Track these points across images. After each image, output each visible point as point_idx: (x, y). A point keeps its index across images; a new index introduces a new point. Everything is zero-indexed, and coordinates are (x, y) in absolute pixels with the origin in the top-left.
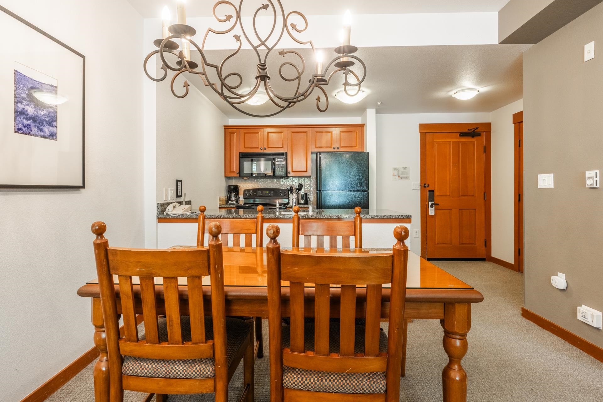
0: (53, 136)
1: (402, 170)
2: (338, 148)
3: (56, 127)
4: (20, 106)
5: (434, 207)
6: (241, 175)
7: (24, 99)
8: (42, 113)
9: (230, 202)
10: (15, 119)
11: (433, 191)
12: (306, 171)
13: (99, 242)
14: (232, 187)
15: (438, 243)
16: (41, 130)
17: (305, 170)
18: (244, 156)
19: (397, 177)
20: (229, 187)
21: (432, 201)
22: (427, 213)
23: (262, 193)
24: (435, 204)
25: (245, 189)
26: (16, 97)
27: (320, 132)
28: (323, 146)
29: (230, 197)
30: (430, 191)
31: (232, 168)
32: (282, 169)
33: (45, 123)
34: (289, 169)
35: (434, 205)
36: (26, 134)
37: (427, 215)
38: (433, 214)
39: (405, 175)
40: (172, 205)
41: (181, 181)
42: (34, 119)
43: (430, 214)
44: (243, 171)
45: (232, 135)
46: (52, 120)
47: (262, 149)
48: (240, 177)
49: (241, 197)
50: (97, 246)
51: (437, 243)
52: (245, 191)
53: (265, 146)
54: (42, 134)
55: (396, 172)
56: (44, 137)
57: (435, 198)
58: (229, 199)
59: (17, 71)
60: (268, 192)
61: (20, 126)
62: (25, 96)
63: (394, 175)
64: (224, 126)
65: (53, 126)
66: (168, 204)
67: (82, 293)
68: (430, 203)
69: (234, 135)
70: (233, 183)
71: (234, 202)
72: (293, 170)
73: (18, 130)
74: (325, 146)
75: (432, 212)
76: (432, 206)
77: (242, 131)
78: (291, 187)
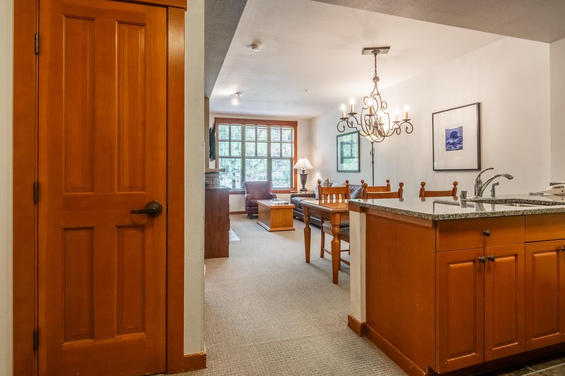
0: (461, 148)
3: (462, 144)
4: (448, 141)
7: (449, 138)
8: (456, 140)
10: (446, 146)
16: (456, 147)
26: (446, 139)
33: (457, 144)
36: (450, 150)
42: (453, 144)
46: (461, 142)
54: (456, 148)
56: (457, 150)
59: (447, 129)
61: (448, 148)
62: (449, 137)
65: (461, 144)
73: (448, 150)
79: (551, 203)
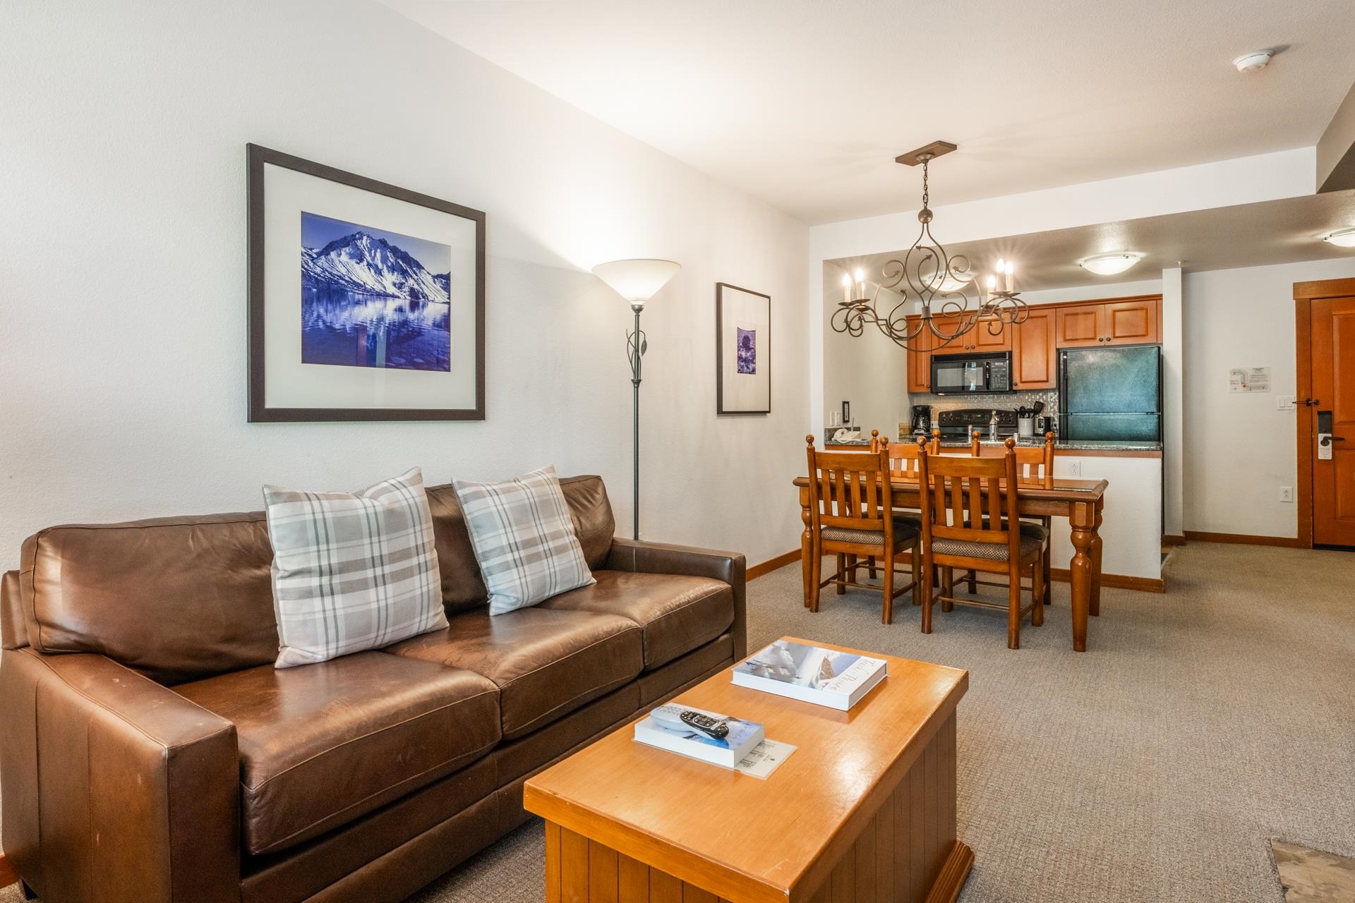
1: (1251, 373)
2: (1109, 340)
5: (1331, 444)
6: (934, 390)
9: (916, 431)
11: (1330, 413)
12: (1047, 381)
13: (810, 447)
14: (920, 409)
15: (1342, 517)
17: (1045, 379)
18: (939, 360)
19: (1240, 387)
20: (915, 408)
21: (1326, 432)
22: (1314, 458)
23: (969, 418)
24: (1334, 439)
25: (942, 411)
27: (1072, 314)
28: (1078, 337)
29: (917, 423)
30: (1319, 413)
31: (919, 380)
32: (1002, 379)
34: (1016, 378)
35: (1330, 441)
37: (1315, 461)
38: (1329, 457)
39: (1261, 383)
40: (840, 431)
41: (848, 403)
43: (1321, 457)
44: (937, 384)
47: (968, 348)
48: (932, 392)
49: (935, 424)
50: (809, 450)
51: (1339, 515)
52: (941, 414)
53: (974, 344)
55: (1238, 378)
57: (1336, 428)
58: (915, 426)
60: (979, 416)
63: (1232, 382)
64: (907, 317)
66: (835, 430)
67: (796, 483)
68: (1321, 437)
70: (922, 401)
71: (923, 432)
72: (1023, 380)
73: (739, 371)
74: (1083, 337)
75: (1325, 453)
76: (1325, 442)
77: (937, 322)
78: (1022, 407)
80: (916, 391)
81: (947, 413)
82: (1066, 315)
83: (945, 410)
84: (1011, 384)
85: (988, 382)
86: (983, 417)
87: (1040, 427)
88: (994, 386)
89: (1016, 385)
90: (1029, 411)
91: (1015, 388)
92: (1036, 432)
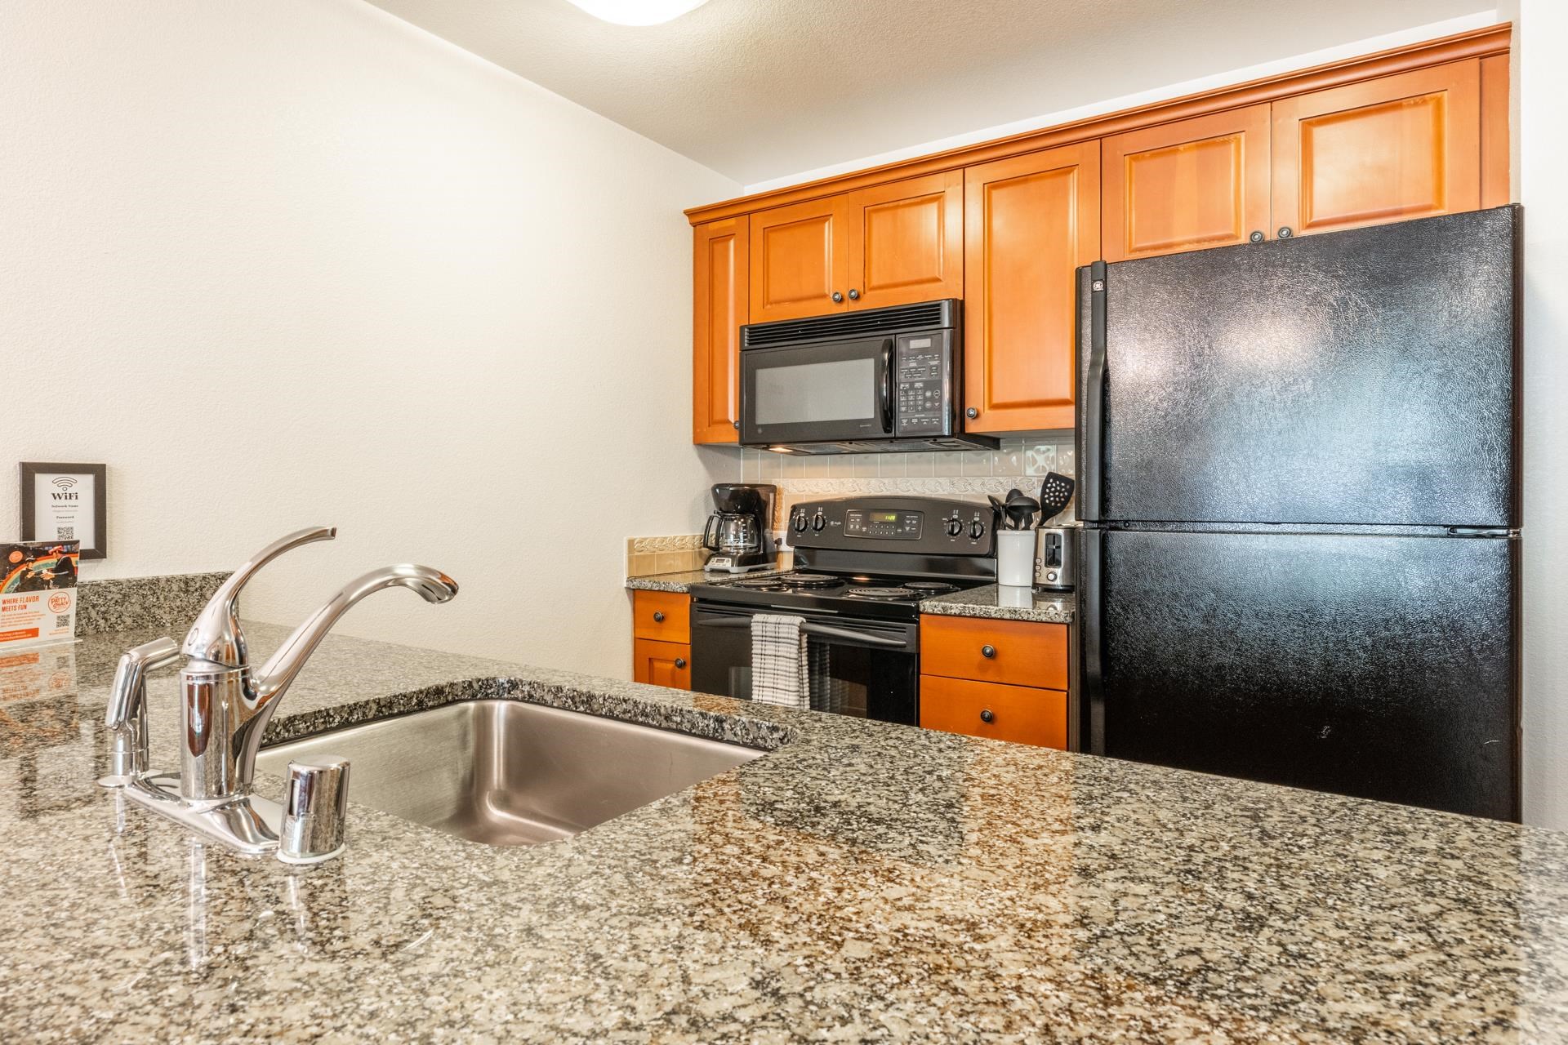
6: (757, 435)
9: (714, 564)
12: (1070, 400)
14: (731, 494)
17: (1065, 393)
18: (764, 340)
20: (717, 491)
23: (866, 522)
25: (795, 501)
27: (1157, 152)
29: (721, 538)
31: (719, 404)
32: (928, 394)
34: (975, 399)
41: (87, 469)
44: (753, 418)
45: (718, 247)
47: (841, 301)
48: (742, 443)
49: (780, 539)
52: (793, 509)
53: (856, 284)
58: (715, 548)
60: (892, 518)
64: (690, 214)
69: (727, 249)
70: (750, 470)
72: (995, 401)
77: (759, 222)
78: (1015, 493)
79: (374, 707)
80: (711, 440)
81: (811, 507)
82: (1136, 156)
83: (804, 501)
84: (959, 414)
85: (887, 412)
86: (900, 522)
87: (1053, 561)
88: (905, 421)
89: (977, 416)
90: (1034, 506)
91: (972, 427)
92: (1042, 580)
